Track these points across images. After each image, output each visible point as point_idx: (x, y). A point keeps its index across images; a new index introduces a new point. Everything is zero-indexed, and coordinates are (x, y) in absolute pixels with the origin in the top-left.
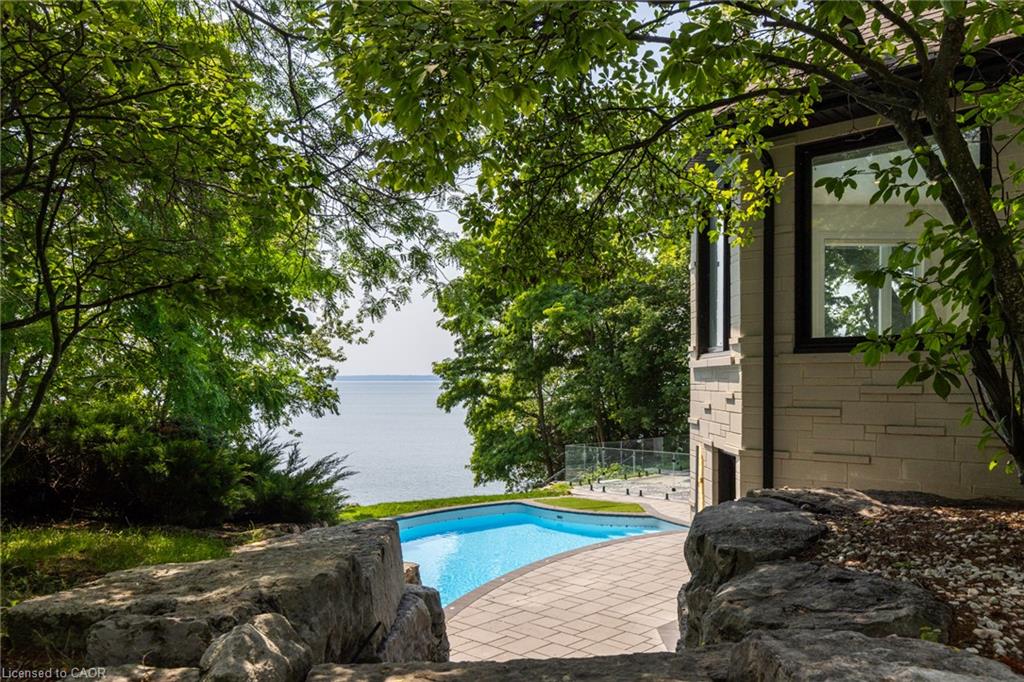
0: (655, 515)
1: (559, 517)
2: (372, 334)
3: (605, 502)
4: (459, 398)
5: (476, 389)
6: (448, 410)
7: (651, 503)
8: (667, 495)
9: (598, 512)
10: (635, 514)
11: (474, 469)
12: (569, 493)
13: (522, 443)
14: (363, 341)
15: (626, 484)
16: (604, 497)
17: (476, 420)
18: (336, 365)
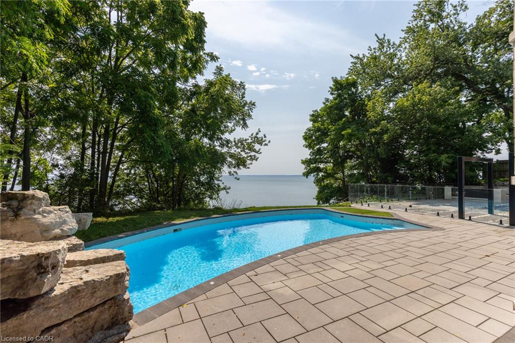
0: (401, 219)
1: (342, 217)
2: (269, 142)
3: (369, 211)
4: (311, 173)
5: (318, 170)
6: (307, 177)
7: (397, 212)
8: (406, 209)
9: (364, 215)
10: (387, 217)
11: (316, 199)
12: (350, 206)
13: (335, 190)
14: (266, 144)
15: (381, 204)
16: (368, 208)
17: (318, 181)
18: (257, 155)
